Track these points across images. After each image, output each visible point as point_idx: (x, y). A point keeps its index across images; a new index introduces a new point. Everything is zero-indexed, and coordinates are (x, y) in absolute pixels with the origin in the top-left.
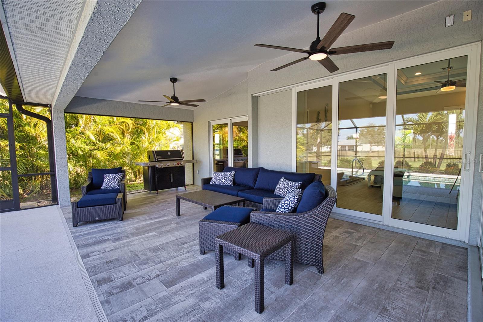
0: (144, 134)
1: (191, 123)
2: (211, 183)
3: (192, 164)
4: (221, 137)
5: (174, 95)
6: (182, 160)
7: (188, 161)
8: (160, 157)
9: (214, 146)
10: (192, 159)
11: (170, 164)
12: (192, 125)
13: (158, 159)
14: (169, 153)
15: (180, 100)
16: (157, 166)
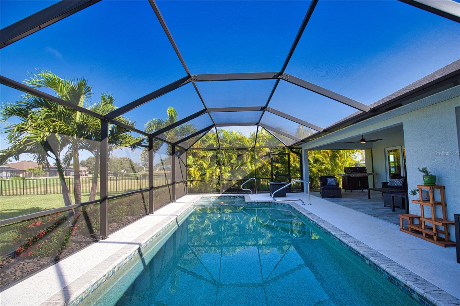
0: (338, 158)
1: (371, 150)
2: (388, 185)
3: (372, 175)
4: (396, 157)
5: (363, 138)
6: (366, 173)
7: (370, 174)
8: (353, 171)
9: (389, 164)
10: (372, 172)
11: (359, 175)
12: (372, 150)
13: (351, 172)
14: (358, 169)
15: (366, 140)
16: (351, 176)
